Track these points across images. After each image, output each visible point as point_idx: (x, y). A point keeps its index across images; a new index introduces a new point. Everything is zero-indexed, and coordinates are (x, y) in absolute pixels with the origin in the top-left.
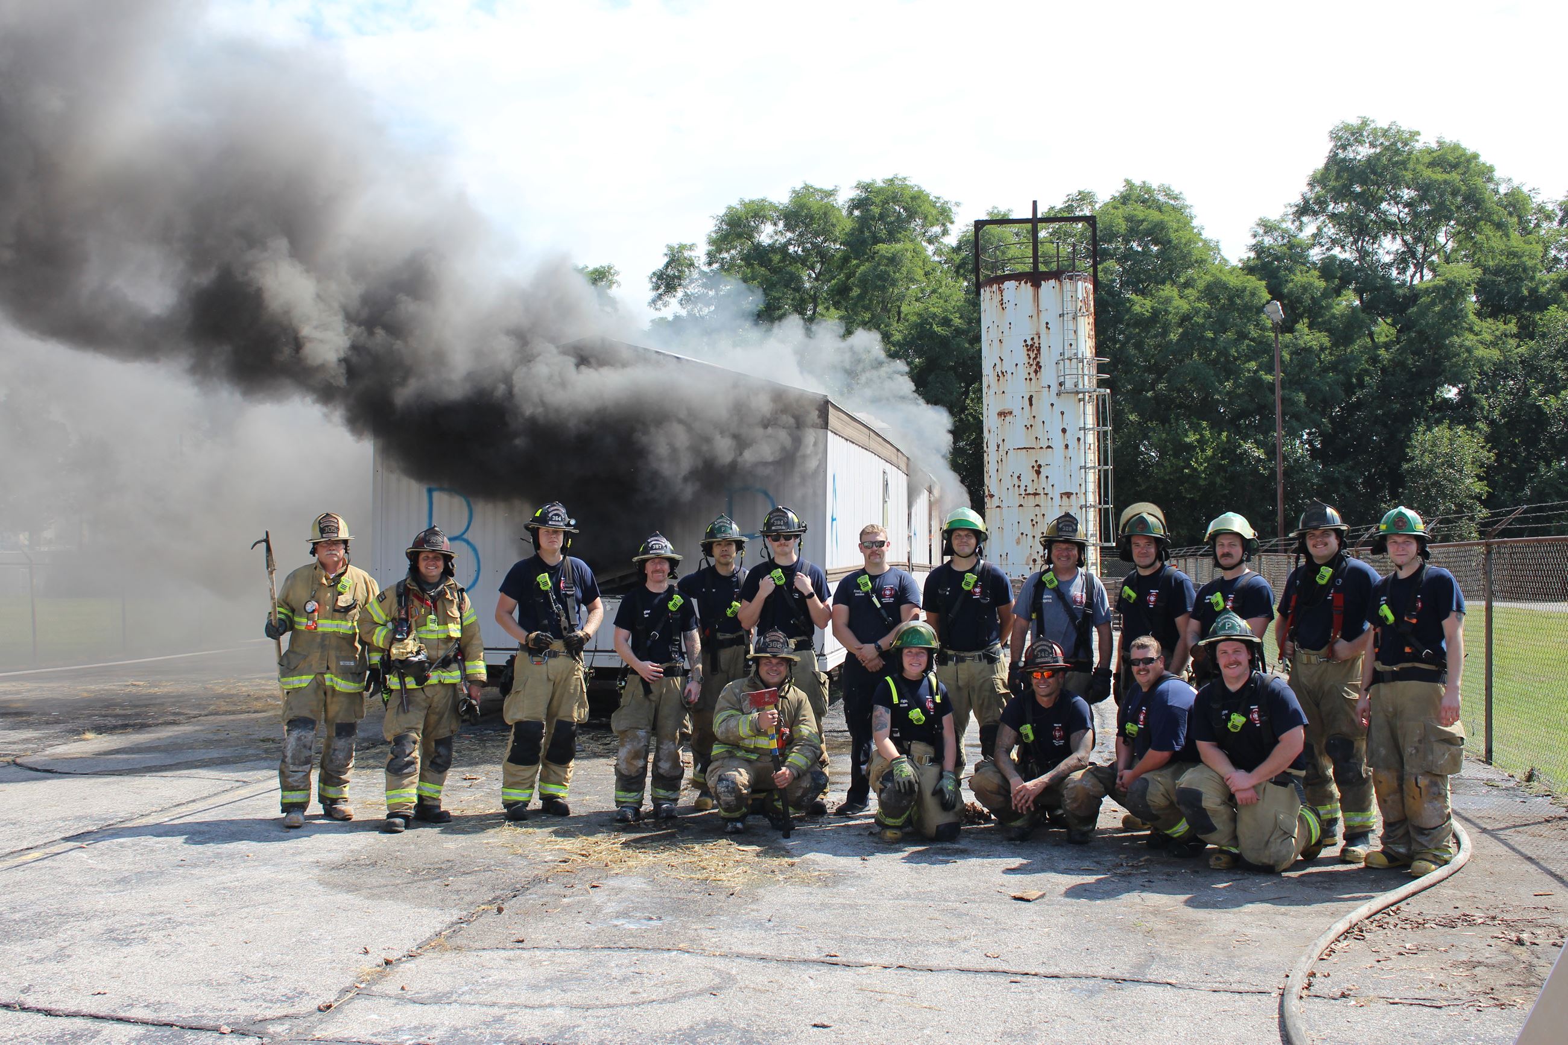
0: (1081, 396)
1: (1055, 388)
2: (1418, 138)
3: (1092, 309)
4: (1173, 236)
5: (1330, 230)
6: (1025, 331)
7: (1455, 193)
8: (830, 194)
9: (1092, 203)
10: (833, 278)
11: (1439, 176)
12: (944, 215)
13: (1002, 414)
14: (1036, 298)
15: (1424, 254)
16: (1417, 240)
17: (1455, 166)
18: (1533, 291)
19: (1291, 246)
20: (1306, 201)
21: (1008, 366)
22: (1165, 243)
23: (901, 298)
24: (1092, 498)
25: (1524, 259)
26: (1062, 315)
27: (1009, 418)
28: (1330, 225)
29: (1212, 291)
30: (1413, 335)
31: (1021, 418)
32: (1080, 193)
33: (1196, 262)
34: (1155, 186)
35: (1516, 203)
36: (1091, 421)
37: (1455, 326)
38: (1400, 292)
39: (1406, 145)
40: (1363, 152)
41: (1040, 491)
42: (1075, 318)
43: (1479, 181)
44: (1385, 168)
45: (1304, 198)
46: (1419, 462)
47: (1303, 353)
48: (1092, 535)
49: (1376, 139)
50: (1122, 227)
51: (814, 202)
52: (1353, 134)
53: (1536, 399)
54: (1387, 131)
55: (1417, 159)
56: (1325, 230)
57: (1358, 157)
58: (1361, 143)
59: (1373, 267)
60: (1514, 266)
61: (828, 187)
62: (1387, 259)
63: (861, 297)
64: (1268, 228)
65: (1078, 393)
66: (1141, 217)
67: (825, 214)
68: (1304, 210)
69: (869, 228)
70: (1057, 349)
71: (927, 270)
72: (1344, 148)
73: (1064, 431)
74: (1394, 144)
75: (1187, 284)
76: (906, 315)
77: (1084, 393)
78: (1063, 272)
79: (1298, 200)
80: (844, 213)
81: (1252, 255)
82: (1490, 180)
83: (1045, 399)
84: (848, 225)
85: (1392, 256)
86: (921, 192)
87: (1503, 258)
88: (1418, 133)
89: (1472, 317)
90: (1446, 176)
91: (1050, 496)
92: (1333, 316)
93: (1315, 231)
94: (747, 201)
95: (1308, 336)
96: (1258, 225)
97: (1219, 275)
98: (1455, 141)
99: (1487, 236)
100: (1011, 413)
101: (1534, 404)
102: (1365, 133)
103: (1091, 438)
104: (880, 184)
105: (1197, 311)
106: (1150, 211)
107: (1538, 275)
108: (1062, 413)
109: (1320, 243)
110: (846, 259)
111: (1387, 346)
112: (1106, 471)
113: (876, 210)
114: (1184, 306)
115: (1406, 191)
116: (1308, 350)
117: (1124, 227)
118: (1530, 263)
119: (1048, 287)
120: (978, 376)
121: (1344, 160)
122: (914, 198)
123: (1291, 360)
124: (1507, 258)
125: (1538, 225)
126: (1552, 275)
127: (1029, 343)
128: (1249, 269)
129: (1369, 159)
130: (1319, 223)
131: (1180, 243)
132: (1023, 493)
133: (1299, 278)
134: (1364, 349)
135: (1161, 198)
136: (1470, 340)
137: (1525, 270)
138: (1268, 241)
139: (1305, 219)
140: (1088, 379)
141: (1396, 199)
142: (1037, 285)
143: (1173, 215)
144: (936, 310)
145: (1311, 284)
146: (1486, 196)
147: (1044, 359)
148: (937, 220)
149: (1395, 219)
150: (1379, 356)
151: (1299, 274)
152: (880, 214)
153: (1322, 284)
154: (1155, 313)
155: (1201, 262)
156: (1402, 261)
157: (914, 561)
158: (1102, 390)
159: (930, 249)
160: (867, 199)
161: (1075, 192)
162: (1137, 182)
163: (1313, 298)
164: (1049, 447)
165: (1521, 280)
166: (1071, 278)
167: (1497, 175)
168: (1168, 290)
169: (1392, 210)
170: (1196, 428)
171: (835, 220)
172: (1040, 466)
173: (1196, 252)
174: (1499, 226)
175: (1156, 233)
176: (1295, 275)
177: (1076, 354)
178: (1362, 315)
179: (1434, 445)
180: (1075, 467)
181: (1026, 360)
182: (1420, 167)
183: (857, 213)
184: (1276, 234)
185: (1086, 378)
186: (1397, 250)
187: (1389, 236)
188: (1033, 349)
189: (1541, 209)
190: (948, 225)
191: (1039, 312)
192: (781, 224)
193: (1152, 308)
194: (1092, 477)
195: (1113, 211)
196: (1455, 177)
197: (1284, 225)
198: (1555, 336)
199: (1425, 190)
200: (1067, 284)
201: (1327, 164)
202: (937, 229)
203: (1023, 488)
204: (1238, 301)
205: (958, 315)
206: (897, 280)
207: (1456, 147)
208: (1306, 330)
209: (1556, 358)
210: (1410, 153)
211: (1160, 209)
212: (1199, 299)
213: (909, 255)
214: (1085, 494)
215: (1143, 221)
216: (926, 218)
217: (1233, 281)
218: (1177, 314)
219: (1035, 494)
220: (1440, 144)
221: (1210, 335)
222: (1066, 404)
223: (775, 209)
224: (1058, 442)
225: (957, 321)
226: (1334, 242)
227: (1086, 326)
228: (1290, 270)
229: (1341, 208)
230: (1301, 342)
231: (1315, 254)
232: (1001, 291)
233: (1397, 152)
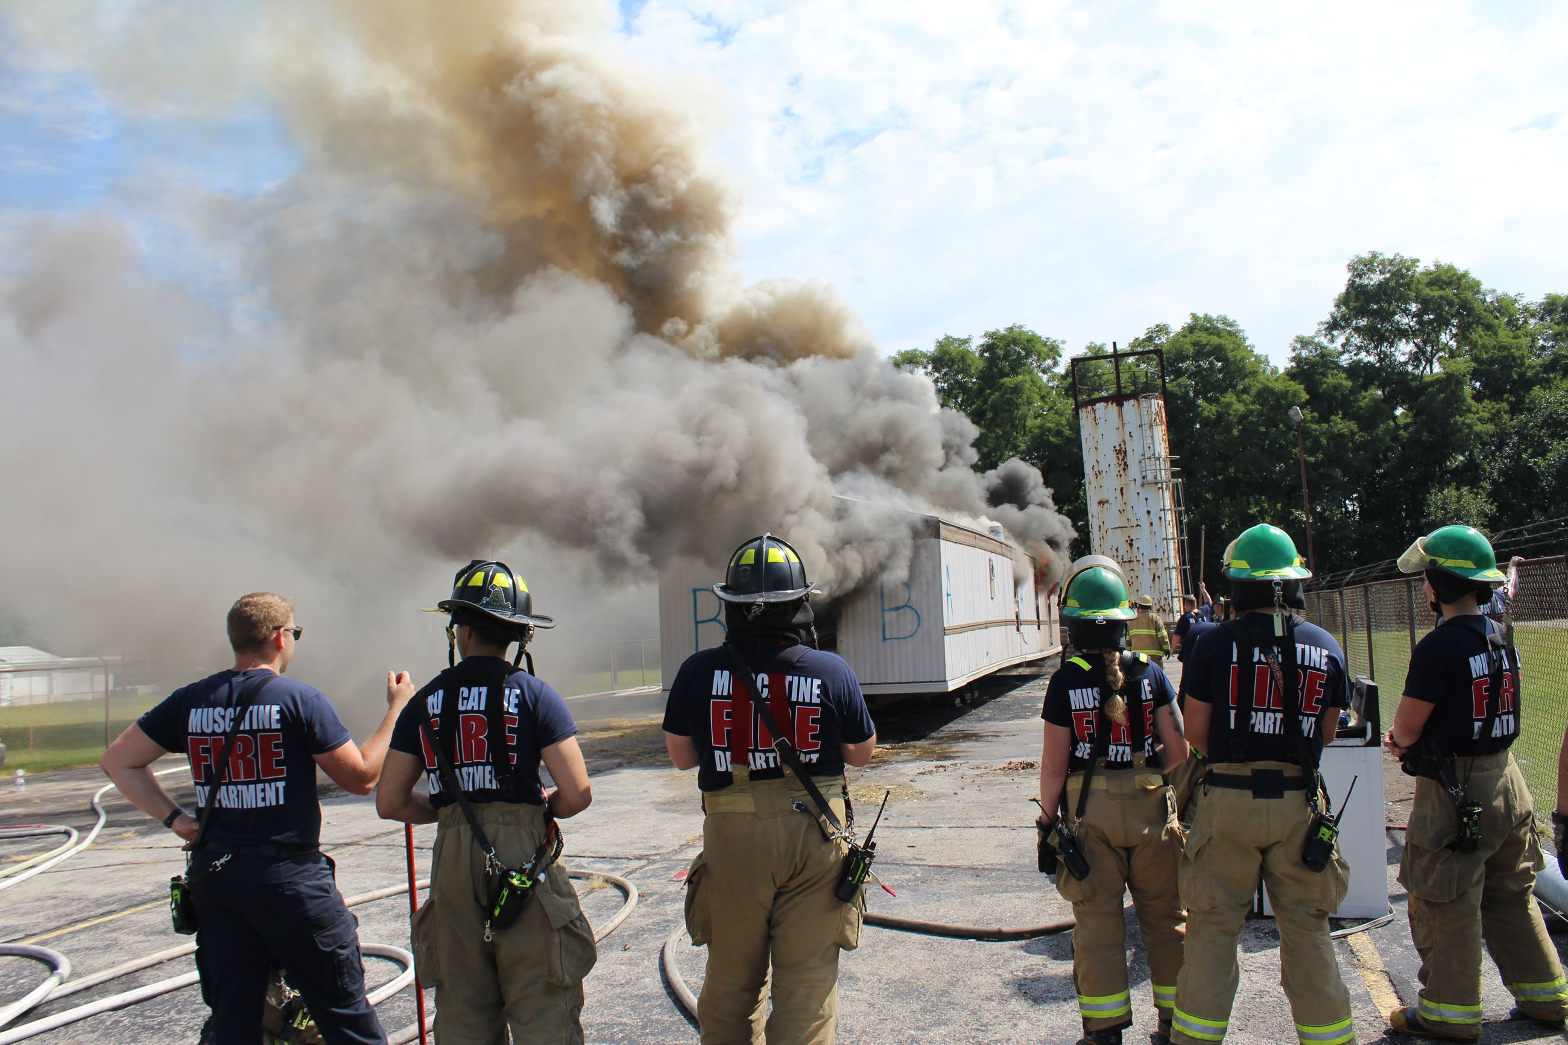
0: (1160, 485)
1: (1139, 481)
2: (1418, 264)
3: (1164, 419)
4: (1230, 355)
5: (1357, 340)
6: (1114, 440)
7: (1451, 304)
8: (966, 341)
9: (1167, 333)
10: (974, 403)
11: (1437, 293)
12: (1054, 351)
13: (1101, 503)
14: (1121, 415)
15: (1431, 352)
16: (1425, 342)
17: (1449, 284)
18: (1522, 376)
19: (1322, 356)
20: (1334, 319)
21: (1103, 467)
22: (1225, 360)
23: (1024, 417)
24: (1174, 561)
25: (1513, 350)
26: (1141, 426)
27: (1106, 506)
28: (1356, 336)
29: (1265, 394)
30: (1424, 418)
31: (1115, 505)
32: (1157, 326)
33: (1250, 373)
34: (1214, 317)
35: (1504, 307)
36: (1168, 503)
37: (1456, 409)
38: (1413, 384)
39: (1408, 270)
40: (1375, 279)
41: (1133, 559)
42: (1151, 427)
43: (1469, 294)
44: (1393, 289)
45: (1333, 317)
46: (1433, 517)
47: (1337, 439)
48: (1175, 590)
49: (1384, 268)
50: (1191, 350)
51: (953, 349)
52: (1365, 266)
53: (1527, 461)
54: (1392, 261)
55: (1418, 280)
56: (1352, 339)
57: (1372, 283)
58: (1373, 271)
59: (1392, 365)
60: (1504, 357)
61: (964, 337)
62: (1403, 359)
63: (993, 419)
64: (1304, 342)
65: (1157, 483)
66: (1204, 341)
67: (963, 357)
68: (1333, 325)
69: (997, 367)
70: (1139, 452)
71: (1043, 394)
72: (1360, 276)
73: (1149, 512)
74: (1400, 270)
75: (1245, 391)
76: (1031, 428)
77: (1162, 483)
78: (1139, 394)
79: (1327, 318)
80: (977, 355)
81: (1294, 364)
82: (1478, 292)
83: (1133, 489)
84: (981, 364)
85: (1407, 356)
86: (1034, 335)
87: (1496, 351)
88: (1418, 261)
89: (1470, 401)
90: (1441, 293)
91: (1141, 562)
92: (1360, 408)
93: (1344, 341)
94: (903, 351)
95: (1341, 424)
96: (1296, 341)
97: (1266, 383)
98: (1449, 263)
99: (1478, 335)
100: (1107, 502)
101: (1526, 465)
102: (1375, 264)
103: (1169, 516)
104: (1002, 331)
105: (1251, 412)
106: (1212, 337)
107: (1527, 362)
108: (1146, 499)
109: (1348, 351)
110: (981, 390)
111: (1406, 427)
112: (1183, 541)
113: (1001, 352)
114: (1241, 408)
115: (1414, 305)
116: (1341, 436)
117: (1192, 351)
118: (1517, 354)
119: (1129, 405)
120: (1082, 475)
121: (1360, 286)
122: (1029, 341)
123: (1328, 443)
124: (1499, 351)
125: (1525, 322)
126: (1539, 361)
127: (1118, 448)
128: (1291, 375)
129: (1380, 284)
130: (1346, 334)
131: (1235, 360)
132: (1121, 561)
133: (1331, 380)
134: (1387, 431)
135: (1219, 326)
136: (1470, 418)
137: (1514, 359)
138: (1304, 353)
139: (1335, 333)
140: (1164, 472)
141: (1406, 312)
142: (1120, 405)
143: (1229, 339)
144: (1050, 425)
145: (1341, 384)
146: (1475, 305)
147: (1130, 460)
148: (1048, 356)
149: (1407, 327)
150: (1399, 435)
151: (1330, 376)
152: (1004, 355)
153: (1350, 384)
154: (1220, 416)
155: (1254, 373)
156: (1415, 358)
157: (1021, 618)
158: (1175, 480)
159: (1045, 378)
160: (993, 344)
161: (1153, 326)
162: (1201, 315)
163: (1342, 395)
164: (1138, 525)
165: (1512, 367)
166: (1145, 397)
167: (1484, 287)
168: (1229, 397)
169: (1404, 321)
170: (1258, 503)
171: (970, 362)
172: (1132, 540)
173: (1248, 366)
174: (1488, 327)
175: (1218, 352)
176: (1327, 378)
177: (1154, 454)
178: (1383, 406)
179: (1444, 503)
180: (1159, 538)
181: (1115, 461)
182: (1421, 287)
183: (986, 355)
184: (1310, 347)
185: (1163, 471)
186: (1410, 352)
187: (1404, 340)
188: (1121, 452)
189: (1526, 309)
190: (1058, 358)
191: (1123, 424)
192: (930, 367)
193: (1217, 412)
194: (1172, 546)
195: (1182, 339)
196: (1450, 292)
197: (1316, 340)
198: (1540, 410)
199: (1426, 305)
200: (1144, 403)
201: (1347, 289)
202: (1049, 362)
203: (1120, 557)
204: (1283, 402)
205: (1067, 428)
206: (1020, 404)
207: (1451, 268)
208: (1339, 420)
209: (1542, 427)
210: (1412, 276)
211: (1219, 335)
212: (1253, 403)
213: (1028, 385)
214: (1168, 559)
215: (1207, 345)
216: (1039, 354)
217: (1278, 387)
218: (1235, 415)
219: (1130, 561)
220: (1437, 266)
221: (1263, 429)
222: (1150, 492)
223: (924, 355)
224: (1144, 522)
225: (1067, 432)
226: (1359, 348)
227: (1160, 433)
228: (1324, 374)
229: (1363, 322)
230: (1335, 430)
231: (1345, 360)
232: (1094, 410)
233: (1402, 276)
